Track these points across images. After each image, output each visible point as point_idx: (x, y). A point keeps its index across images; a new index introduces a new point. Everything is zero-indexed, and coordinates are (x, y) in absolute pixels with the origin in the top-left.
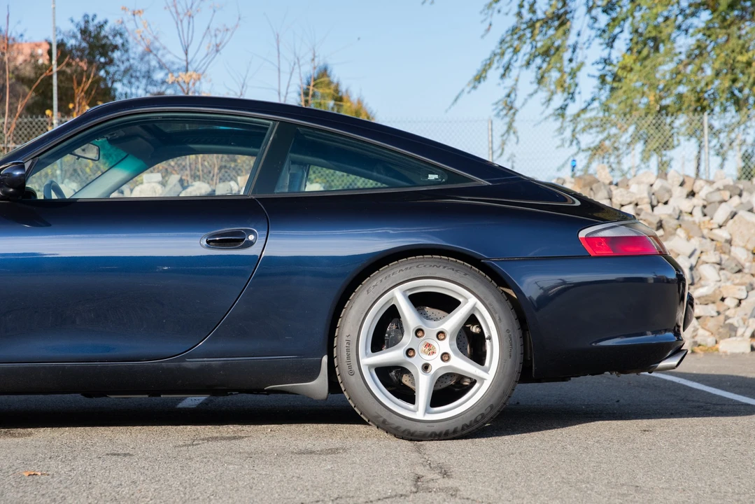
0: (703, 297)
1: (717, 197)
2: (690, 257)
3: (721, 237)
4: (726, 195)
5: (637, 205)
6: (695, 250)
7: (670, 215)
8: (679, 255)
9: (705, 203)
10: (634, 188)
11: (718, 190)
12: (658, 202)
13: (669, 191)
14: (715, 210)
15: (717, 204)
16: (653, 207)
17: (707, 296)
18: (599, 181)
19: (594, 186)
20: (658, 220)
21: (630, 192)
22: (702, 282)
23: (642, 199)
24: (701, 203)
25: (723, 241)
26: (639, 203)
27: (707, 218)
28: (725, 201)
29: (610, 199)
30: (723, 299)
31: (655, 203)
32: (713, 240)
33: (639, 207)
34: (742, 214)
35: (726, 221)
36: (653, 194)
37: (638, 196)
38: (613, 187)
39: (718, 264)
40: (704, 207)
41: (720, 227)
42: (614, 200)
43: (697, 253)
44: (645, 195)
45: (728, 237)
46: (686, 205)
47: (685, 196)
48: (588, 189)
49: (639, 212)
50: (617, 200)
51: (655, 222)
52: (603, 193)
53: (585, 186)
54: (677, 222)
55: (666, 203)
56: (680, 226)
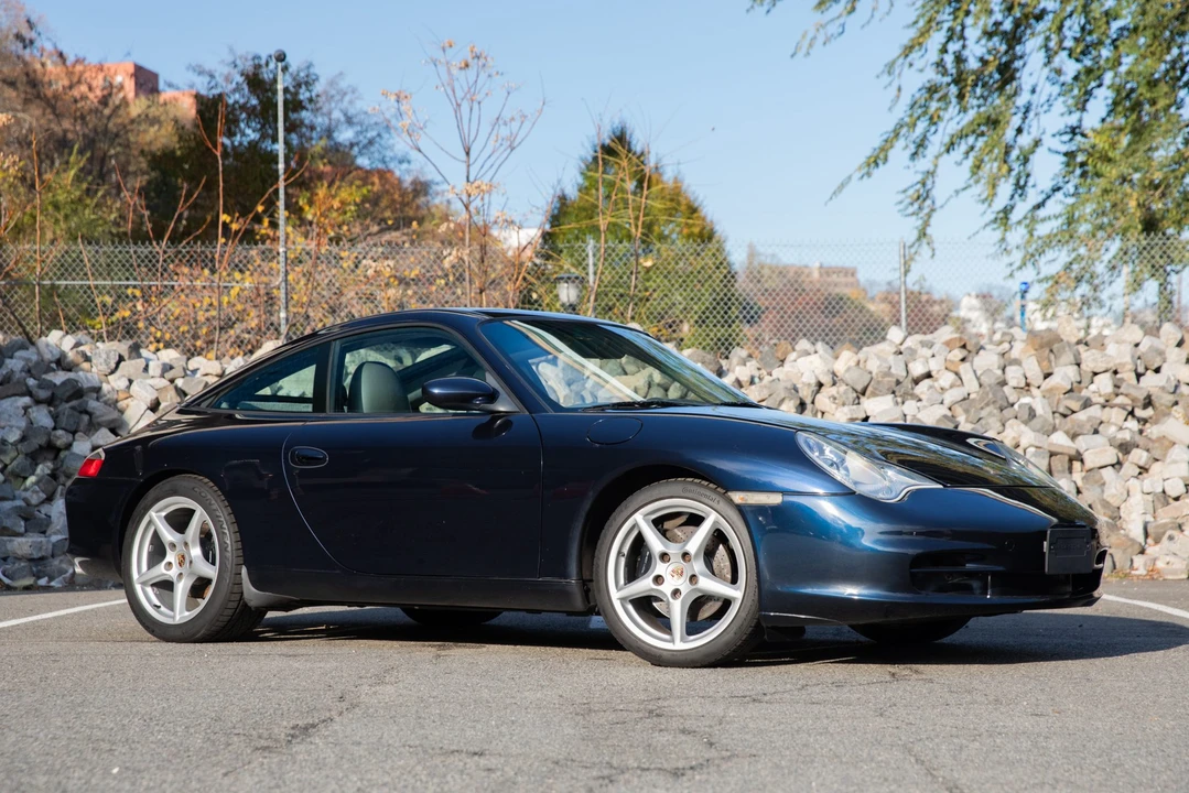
5: (1115, 372)
7: (1163, 388)
8: (1174, 443)
10: (1111, 349)
12: (1147, 369)
13: (1161, 353)
16: (1138, 375)
18: (1062, 340)
19: (1055, 347)
20: (1145, 395)
21: (1106, 355)
23: (1123, 365)
26: (1119, 370)
29: (1079, 365)
31: (1140, 369)
33: (1118, 375)
36: (1138, 358)
37: (1118, 361)
38: (1082, 348)
42: (1083, 366)
44: (1128, 359)
46: (1187, 372)
47: (1185, 360)
48: (1047, 351)
49: (1118, 384)
50: (1088, 366)
51: (1141, 396)
52: (1068, 357)
53: (1042, 347)
54: (1172, 398)
55: (1158, 370)
56: (1177, 404)
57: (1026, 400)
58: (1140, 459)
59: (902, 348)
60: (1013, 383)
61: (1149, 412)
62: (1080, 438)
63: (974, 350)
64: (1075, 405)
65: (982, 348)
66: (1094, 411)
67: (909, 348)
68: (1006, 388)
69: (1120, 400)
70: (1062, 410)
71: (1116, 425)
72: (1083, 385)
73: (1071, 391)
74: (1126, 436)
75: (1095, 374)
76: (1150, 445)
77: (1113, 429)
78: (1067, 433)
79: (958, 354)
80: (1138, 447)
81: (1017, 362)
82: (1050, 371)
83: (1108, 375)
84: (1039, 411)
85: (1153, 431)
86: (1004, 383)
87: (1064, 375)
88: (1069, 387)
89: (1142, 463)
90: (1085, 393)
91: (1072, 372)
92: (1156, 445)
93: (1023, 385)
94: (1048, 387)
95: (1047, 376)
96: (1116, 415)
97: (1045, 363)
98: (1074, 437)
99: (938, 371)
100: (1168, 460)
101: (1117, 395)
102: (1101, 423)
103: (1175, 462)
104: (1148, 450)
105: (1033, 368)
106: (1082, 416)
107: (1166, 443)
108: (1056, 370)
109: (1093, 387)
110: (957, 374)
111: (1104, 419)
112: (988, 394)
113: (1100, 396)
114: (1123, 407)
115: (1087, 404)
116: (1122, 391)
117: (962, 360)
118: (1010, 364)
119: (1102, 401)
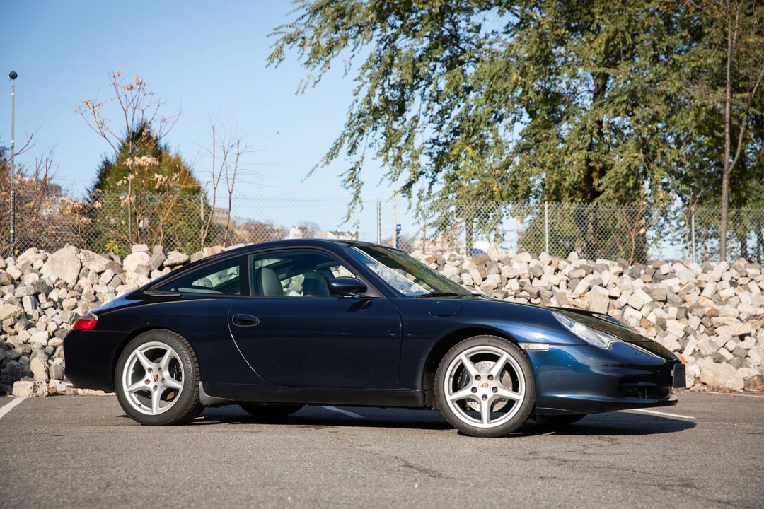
1: (576, 275)
4: (583, 272)
5: (520, 278)
7: (546, 288)
9: (568, 279)
10: (515, 266)
11: (577, 269)
12: (535, 277)
13: (541, 269)
14: (576, 284)
15: (576, 280)
16: (531, 281)
18: (491, 260)
19: (488, 263)
20: (537, 291)
21: (514, 269)
23: (524, 274)
24: (565, 278)
27: (570, 291)
28: (583, 278)
29: (500, 274)
31: (532, 277)
33: (521, 280)
34: (595, 287)
35: (585, 293)
36: (530, 271)
37: (521, 272)
38: (500, 264)
40: (568, 281)
41: (580, 297)
42: (502, 274)
44: (526, 271)
46: (556, 279)
47: (553, 272)
48: (484, 266)
50: (505, 275)
51: (535, 292)
52: (494, 269)
53: (481, 263)
54: (551, 293)
55: (539, 278)
56: (552, 296)
63: (442, 265)
64: (500, 296)
65: (445, 263)
69: (524, 293)
72: (502, 285)
73: (497, 288)
75: (509, 279)
79: (434, 266)
81: (466, 271)
82: (485, 277)
83: (515, 279)
87: (493, 279)
88: (496, 286)
90: (504, 289)
91: (497, 277)
93: (471, 284)
94: (486, 285)
95: (484, 279)
97: (483, 273)
101: (521, 290)
105: (476, 275)
108: (488, 277)
109: (507, 286)
113: (512, 291)
114: (525, 297)
115: (506, 295)
116: (525, 288)
117: (436, 269)
118: (463, 272)
119: (513, 293)
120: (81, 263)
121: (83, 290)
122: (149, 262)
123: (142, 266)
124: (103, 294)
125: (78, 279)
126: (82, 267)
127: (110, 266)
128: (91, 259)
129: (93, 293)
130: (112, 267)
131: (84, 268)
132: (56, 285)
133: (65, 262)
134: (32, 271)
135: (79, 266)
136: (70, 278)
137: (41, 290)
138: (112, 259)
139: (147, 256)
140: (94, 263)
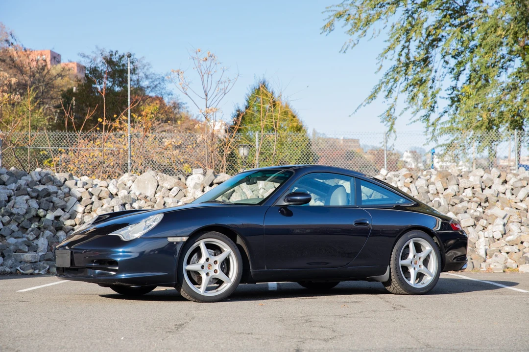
0: (511, 241)
1: (519, 184)
2: (503, 219)
3: (522, 207)
5: (473, 188)
6: (507, 215)
7: (492, 195)
8: (497, 217)
9: (513, 187)
10: (472, 178)
11: (521, 180)
12: (486, 187)
13: (492, 180)
14: (519, 192)
15: (519, 188)
16: (483, 190)
17: (513, 240)
18: (451, 175)
19: (449, 178)
20: (485, 197)
21: (469, 181)
22: (511, 233)
23: (476, 185)
24: (511, 187)
25: (523, 209)
27: (514, 196)
28: (524, 187)
29: (458, 185)
30: (522, 243)
31: (484, 187)
32: (517, 209)
33: (474, 189)
35: (525, 198)
36: (483, 182)
37: (474, 183)
38: (459, 178)
39: (520, 223)
40: (512, 189)
41: (521, 201)
42: (460, 185)
43: (507, 217)
44: (478, 183)
45: (526, 207)
46: (502, 188)
47: (501, 183)
48: (446, 179)
49: (474, 193)
50: (462, 185)
51: (484, 198)
52: (454, 182)
53: (443, 177)
54: (496, 199)
55: (490, 187)
56: (498, 201)
57: (437, 199)
58: (484, 223)
59: (386, 177)
60: (431, 192)
61: (487, 204)
62: (459, 214)
63: (416, 179)
64: (457, 201)
65: (419, 177)
66: (465, 204)
67: (389, 177)
68: (429, 194)
69: (475, 199)
70: (451, 203)
71: (473, 209)
72: (460, 193)
73: (455, 195)
74: (478, 214)
75: (465, 189)
76: (488, 218)
77: (472, 211)
78: (454, 212)
79: (409, 180)
80: (482, 218)
81: (433, 183)
82: (447, 187)
83: (470, 189)
84: (443, 203)
85: (488, 212)
86: (428, 192)
87: (452, 189)
88: (455, 194)
89: (484, 225)
90: (461, 196)
91: (455, 187)
92: (490, 218)
93: (436, 193)
94: (446, 194)
95: (445, 189)
96: (473, 205)
97: (445, 184)
98: (456, 214)
99: (401, 187)
100: (495, 224)
101: (474, 197)
102: (468, 208)
103: (497, 225)
104: (486, 220)
105: (439, 186)
106: (460, 206)
107: (494, 217)
108: (449, 187)
109: (464, 194)
110: (409, 188)
111: (468, 207)
112: (421, 196)
113: (467, 198)
114: (476, 202)
115: (462, 201)
116: (476, 195)
117: (411, 182)
118: (430, 184)
119: (468, 199)
120: (158, 182)
121: (156, 201)
122: (203, 181)
123: (198, 184)
124: (170, 203)
125: (156, 193)
126: (158, 185)
127: (178, 184)
128: (164, 180)
129: (163, 203)
130: (178, 185)
131: (159, 186)
132: (139, 198)
133: (147, 182)
134: (124, 188)
135: (156, 184)
136: (150, 193)
137: (127, 202)
138: (180, 179)
139: (202, 177)
140: (166, 182)
